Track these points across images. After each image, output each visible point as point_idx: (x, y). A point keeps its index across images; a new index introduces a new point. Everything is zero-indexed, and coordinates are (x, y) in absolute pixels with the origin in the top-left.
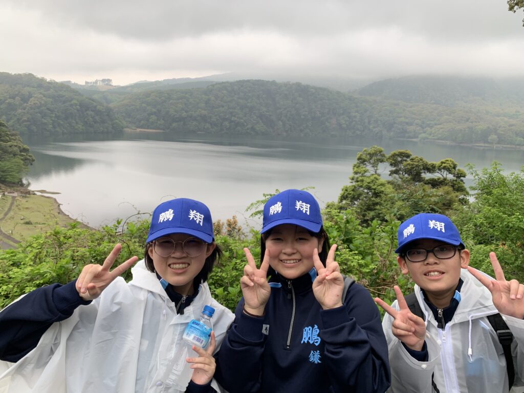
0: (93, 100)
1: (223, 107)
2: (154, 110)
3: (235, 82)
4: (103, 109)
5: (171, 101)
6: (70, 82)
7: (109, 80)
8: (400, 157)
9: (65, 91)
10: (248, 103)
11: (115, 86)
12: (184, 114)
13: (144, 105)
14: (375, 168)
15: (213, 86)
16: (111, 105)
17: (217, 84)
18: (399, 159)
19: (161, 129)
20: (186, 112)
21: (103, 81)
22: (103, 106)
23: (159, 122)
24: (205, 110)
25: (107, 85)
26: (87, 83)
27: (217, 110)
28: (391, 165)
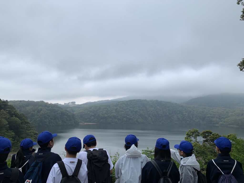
0: (67, 111)
1: (123, 111)
2: (93, 114)
3: (128, 101)
4: (71, 115)
5: (100, 110)
6: (58, 103)
7: (75, 102)
8: (207, 134)
9: (56, 107)
10: (134, 109)
11: (77, 105)
12: (106, 115)
13: (89, 112)
14: (196, 139)
15: (119, 103)
16: (75, 113)
17: (120, 102)
18: (207, 135)
19: (96, 123)
20: (107, 114)
21: (72, 102)
22: (71, 113)
23: (95, 120)
24: (115, 113)
25: (73, 104)
26: (65, 104)
27: (120, 113)
28: (203, 137)
